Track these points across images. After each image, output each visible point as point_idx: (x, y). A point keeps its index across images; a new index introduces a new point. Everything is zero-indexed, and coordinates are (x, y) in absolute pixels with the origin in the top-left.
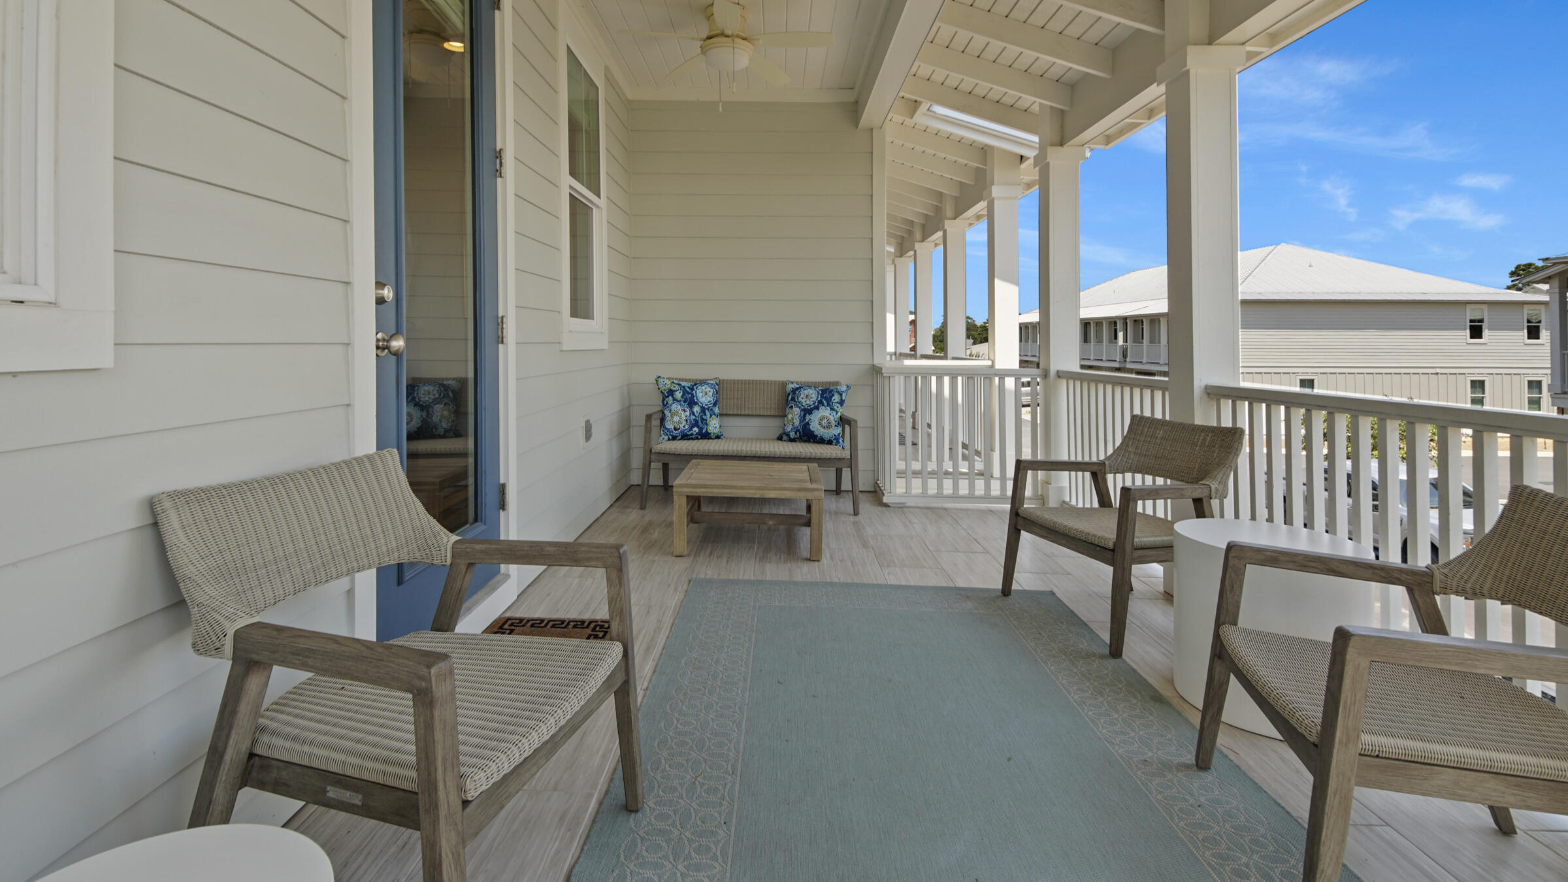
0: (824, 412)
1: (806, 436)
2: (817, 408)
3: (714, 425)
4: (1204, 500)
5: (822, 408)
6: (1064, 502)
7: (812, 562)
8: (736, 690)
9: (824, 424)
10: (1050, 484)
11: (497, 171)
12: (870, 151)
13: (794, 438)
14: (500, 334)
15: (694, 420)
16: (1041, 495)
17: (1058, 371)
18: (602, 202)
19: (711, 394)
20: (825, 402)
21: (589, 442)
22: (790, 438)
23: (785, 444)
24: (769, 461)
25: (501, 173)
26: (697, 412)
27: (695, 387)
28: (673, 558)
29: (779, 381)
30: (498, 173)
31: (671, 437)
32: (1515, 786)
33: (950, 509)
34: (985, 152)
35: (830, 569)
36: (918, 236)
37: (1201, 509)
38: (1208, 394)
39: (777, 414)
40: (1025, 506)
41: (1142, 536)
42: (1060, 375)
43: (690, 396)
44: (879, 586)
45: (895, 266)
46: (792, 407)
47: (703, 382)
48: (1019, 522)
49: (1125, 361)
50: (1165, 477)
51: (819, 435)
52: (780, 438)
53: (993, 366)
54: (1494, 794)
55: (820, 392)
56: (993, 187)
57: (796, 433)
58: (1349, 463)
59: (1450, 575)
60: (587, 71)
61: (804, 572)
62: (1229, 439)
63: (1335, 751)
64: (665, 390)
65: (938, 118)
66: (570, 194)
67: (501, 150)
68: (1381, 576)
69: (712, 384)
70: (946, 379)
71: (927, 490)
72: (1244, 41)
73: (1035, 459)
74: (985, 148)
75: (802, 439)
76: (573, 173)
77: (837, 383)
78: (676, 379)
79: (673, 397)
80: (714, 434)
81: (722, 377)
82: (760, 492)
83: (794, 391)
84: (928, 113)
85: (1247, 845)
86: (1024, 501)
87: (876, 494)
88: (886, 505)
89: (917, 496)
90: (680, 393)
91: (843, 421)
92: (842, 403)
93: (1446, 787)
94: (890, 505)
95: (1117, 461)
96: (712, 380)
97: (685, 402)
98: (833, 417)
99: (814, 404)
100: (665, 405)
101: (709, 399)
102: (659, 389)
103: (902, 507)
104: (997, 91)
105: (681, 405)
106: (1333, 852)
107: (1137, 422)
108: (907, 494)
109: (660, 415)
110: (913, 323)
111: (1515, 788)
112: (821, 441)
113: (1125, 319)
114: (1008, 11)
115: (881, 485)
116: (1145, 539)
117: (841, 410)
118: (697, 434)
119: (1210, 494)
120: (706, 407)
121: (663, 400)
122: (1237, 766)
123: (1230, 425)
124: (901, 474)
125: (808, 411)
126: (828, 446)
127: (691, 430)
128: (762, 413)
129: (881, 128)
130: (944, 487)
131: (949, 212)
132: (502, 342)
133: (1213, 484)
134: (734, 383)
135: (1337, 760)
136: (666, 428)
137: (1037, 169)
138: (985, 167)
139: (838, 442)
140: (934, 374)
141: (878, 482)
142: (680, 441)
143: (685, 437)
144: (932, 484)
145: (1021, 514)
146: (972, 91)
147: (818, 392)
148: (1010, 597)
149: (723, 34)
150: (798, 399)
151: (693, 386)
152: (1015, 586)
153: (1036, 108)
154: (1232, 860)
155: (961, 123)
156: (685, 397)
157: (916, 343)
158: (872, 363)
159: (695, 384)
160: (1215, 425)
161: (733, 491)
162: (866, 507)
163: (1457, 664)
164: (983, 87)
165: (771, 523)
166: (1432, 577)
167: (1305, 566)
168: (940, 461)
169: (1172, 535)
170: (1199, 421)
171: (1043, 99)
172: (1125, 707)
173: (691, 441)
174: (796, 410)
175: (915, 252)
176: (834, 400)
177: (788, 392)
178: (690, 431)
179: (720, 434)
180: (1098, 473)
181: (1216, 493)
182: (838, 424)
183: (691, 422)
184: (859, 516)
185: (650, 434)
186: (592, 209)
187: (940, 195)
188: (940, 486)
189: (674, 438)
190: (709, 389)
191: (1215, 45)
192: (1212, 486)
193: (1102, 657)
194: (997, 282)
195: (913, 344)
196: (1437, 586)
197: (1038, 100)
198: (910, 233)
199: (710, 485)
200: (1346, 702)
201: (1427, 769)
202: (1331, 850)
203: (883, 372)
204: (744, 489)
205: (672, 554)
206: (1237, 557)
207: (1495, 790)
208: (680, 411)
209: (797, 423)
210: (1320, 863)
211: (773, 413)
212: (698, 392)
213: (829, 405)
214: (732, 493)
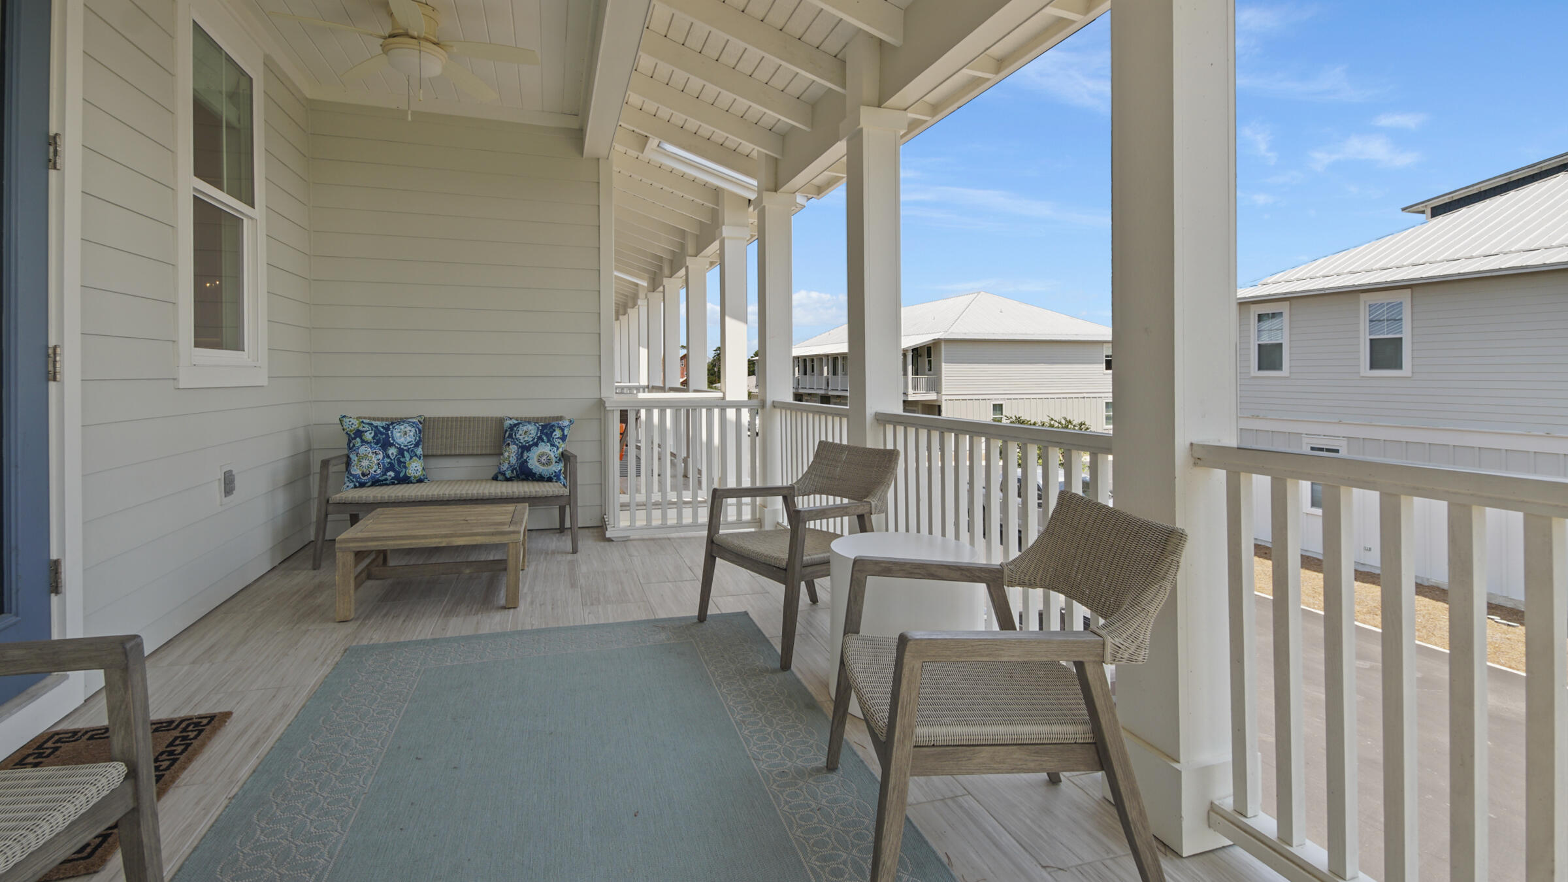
0: (544, 448)
1: (523, 474)
2: (536, 444)
3: (415, 467)
4: (865, 516)
5: (541, 444)
6: (778, 523)
7: (507, 610)
8: (357, 777)
9: (543, 461)
10: (766, 508)
11: (50, 161)
12: (597, 181)
13: (511, 477)
14: (51, 368)
15: (389, 463)
16: (759, 518)
17: (773, 402)
18: (258, 212)
19: (412, 434)
20: (545, 438)
21: (228, 498)
22: (506, 477)
23: (499, 483)
24: (476, 504)
25: (55, 163)
26: (392, 454)
27: (391, 427)
28: (336, 624)
29: (496, 418)
30: (51, 164)
31: (357, 484)
32: (1034, 753)
33: (673, 538)
34: (717, 192)
35: (526, 616)
36: (666, 271)
37: (863, 524)
38: (878, 420)
39: (492, 452)
40: (721, 532)
41: (811, 553)
42: (775, 405)
43: (384, 436)
44: (574, 628)
45: (648, 300)
46: (509, 444)
47: (401, 421)
48: (716, 549)
49: (828, 389)
50: (842, 496)
51: (538, 473)
52: (495, 478)
53: (724, 398)
54: (1020, 763)
55: (540, 428)
56: (723, 227)
57: (512, 472)
58: (1019, 470)
59: (1015, 570)
60: (228, 53)
61: (494, 622)
62: (888, 458)
63: (895, 749)
64: (351, 431)
65: (669, 156)
66: (194, 195)
67: (56, 134)
68: (967, 576)
69: (414, 423)
70: (656, 412)
71: (651, 522)
72: (906, 107)
73: (754, 487)
74: (717, 189)
75: (519, 478)
76: (199, 173)
77: (561, 418)
78: (365, 418)
79: (361, 438)
80: (415, 477)
81: (427, 415)
82: (447, 540)
83: (512, 427)
84: (658, 149)
85: (851, 840)
86: (719, 527)
87: (600, 529)
88: (610, 540)
89: (641, 528)
90: (370, 434)
91: (565, 457)
92: (563, 438)
93: (984, 764)
94: (614, 539)
95: (804, 484)
96: (414, 418)
97: (376, 443)
98: (553, 454)
99: (532, 440)
100: (351, 448)
101: (409, 439)
102: (344, 430)
103: (626, 540)
104: (720, 135)
105: (371, 447)
106: (892, 844)
107: (824, 446)
108: (632, 527)
109: (345, 460)
110: (684, 357)
111: (1035, 755)
112: (541, 478)
113: (827, 356)
114: (718, 55)
115: (606, 520)
116: (816, 556)
117: (562, 446)
118: (393, 478)
119: (871, 510)
120: (405, 448)
121: (349, 444)
122: (862, 761)
123: (892, 448)
124: (624, 507)
125: (526, 448)
126: (546, 484)
127: (385, 474)
128: (475, 452)
129: (608, 158)
130: (668, 517)
131: (691, 249)
132: (55, 379)
133: (874, 501)
134: (443, 421)
135: (896, 758)
136: (351, 475)
137: (756, 210)
138: (717, 208)
139: (558, 479)
140: (704, 407)
141: (605, 517)
142: (370, 488)
143: (376, 482)
144: (657, 514)
145: (715, 542)
146: (697, 131)
147: (538, 428)
148: (706, 622)
149: (406, 35)
150: (515, 435)
151: (388, 425)
152: (712, 610)
153: (755, 154)
154: (834, 860)
155: (688, 161)
156: (377, 438)
157: (688, 375)
158: (599, 397)
159: (392, 423)
160: (882, 448)
161: (414, 541)
162: (587, 544)
163: (987, 655)
164: (706, 130)
165: (468, 571)
166: (1003, 573)
167: (911, 573)
168: (649, 491)
169: (828, 552)
170: (870, 445)
171: (760, 147)
172: (780, 720)
173: (384, 487)
174: (514, 448)
175: (664, 286)
176: (556, 435)
177: (505, 429)
178: (383, 475)
179: (422, 477)
180: (788, 495)
181: (876, 509)
182: (560, 460)
183: (384, 466)
184: (578, 553)
185: (326, 482)
186: (242, 220)
187: (683, 233)
188: (664, 517)
189: (362, 485)
190: (409, 428)
191: (884, 108)
192: (872, 502)
193: (774, 671)
194: (728, 319)
195: (685, 378)
196: (1006, 579)
197: (757, 148)
198: (661, 268)
199: (384, 537)
200: (903, 703)
201: (971, 750)
202: (891, 842)
203: (606, 405)
204: (427, 538)
205: (334, 621)
206: (859, 571)
207: (1020, 759)
208: (371, 455)
209: (513, 461)
210: (882, 856)
211: (488, 452)
212: (394, 432)
213: (549, 441)
214: (411, 544)
